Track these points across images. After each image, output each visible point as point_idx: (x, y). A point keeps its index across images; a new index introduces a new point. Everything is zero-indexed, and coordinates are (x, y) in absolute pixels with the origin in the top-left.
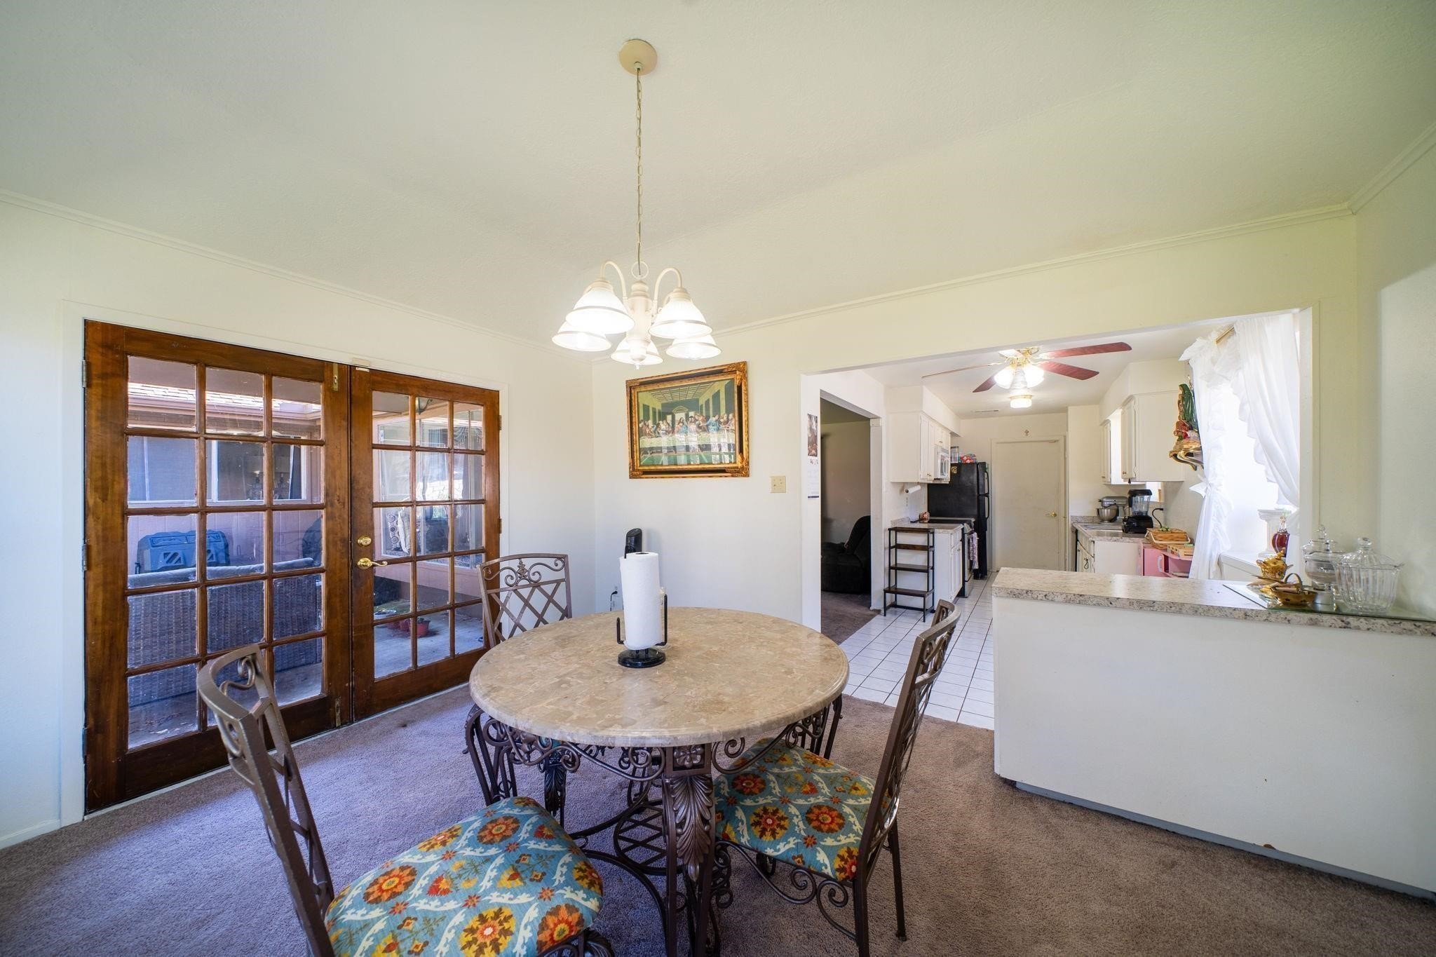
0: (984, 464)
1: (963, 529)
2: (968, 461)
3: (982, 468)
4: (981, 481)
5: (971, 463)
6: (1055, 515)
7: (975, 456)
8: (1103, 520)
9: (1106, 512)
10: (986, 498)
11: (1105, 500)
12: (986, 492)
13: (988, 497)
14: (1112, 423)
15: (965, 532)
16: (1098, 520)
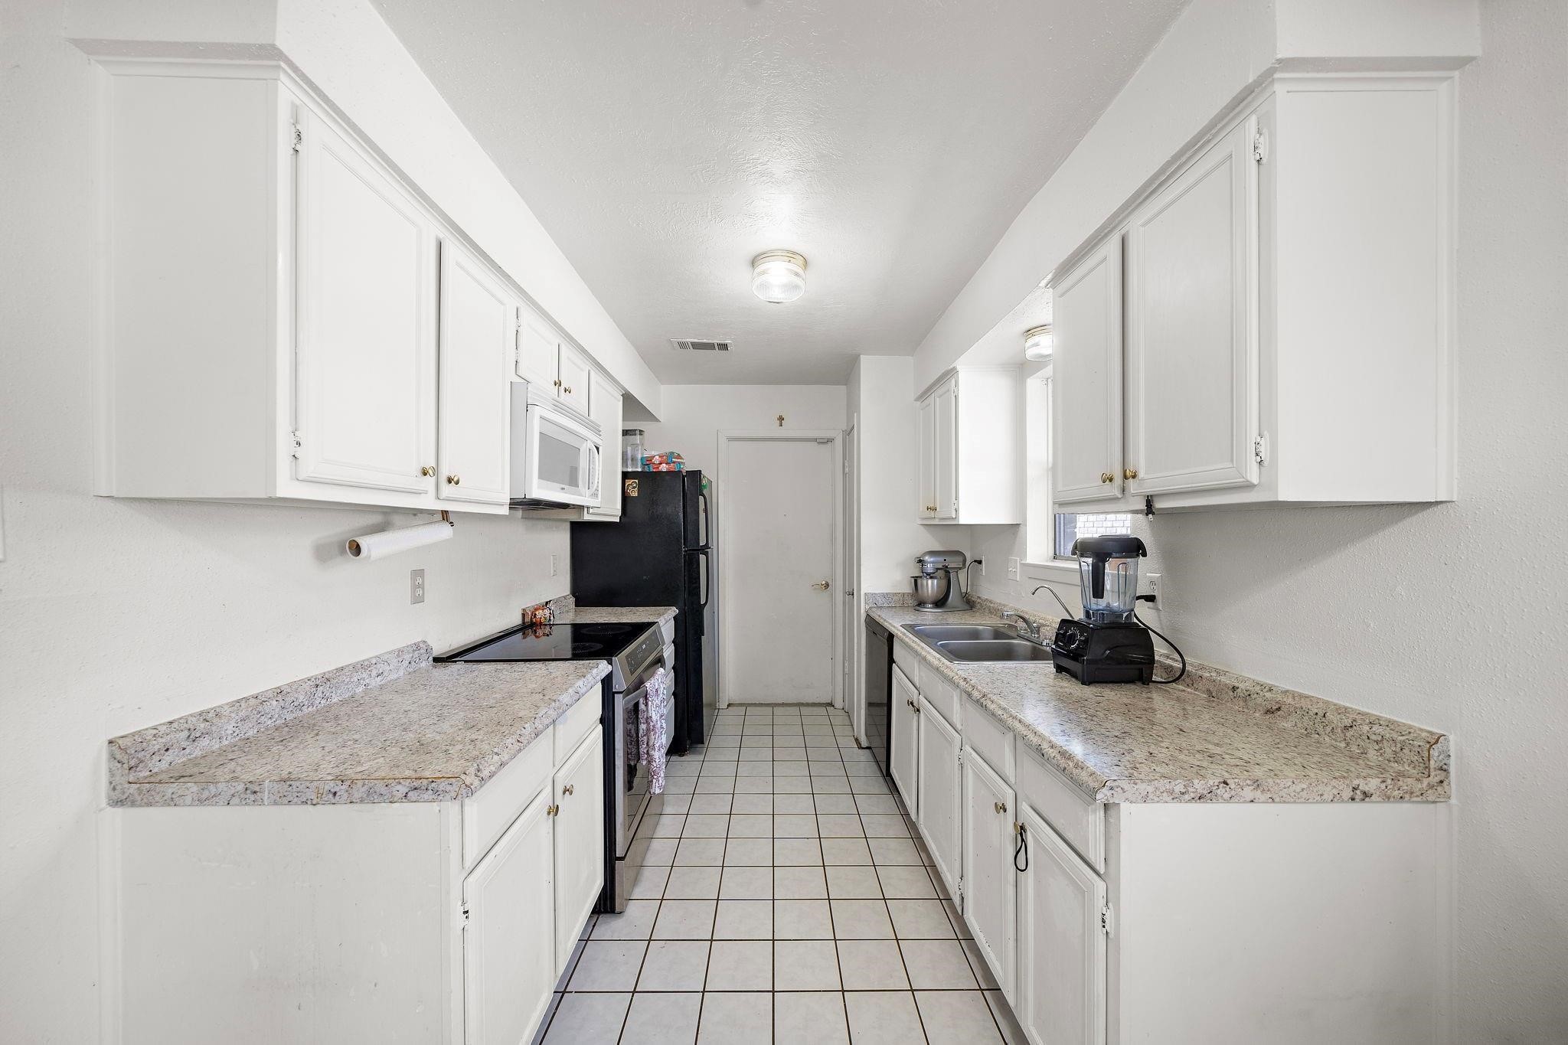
0: (696, 475)
1: (607, 682)
2: (664, 468)
3: (691, 485)
4: (690, 517)
5: (668, 473)
6: (827, 585)
7: (679, 456)
8: (921, 604)
9: (931, 587)
10: (702, 558)
11: (927, 558)
12: (702, 543)
13: (706, 554)
14: (961, 375)
15: (616, 687)
16: (911, 602)
